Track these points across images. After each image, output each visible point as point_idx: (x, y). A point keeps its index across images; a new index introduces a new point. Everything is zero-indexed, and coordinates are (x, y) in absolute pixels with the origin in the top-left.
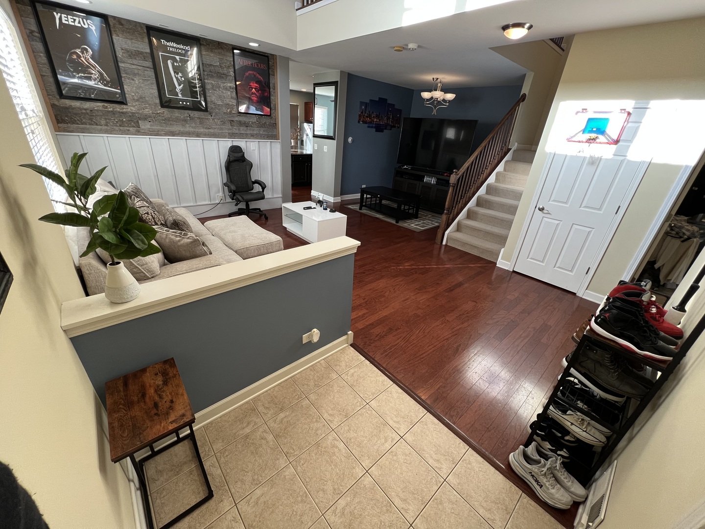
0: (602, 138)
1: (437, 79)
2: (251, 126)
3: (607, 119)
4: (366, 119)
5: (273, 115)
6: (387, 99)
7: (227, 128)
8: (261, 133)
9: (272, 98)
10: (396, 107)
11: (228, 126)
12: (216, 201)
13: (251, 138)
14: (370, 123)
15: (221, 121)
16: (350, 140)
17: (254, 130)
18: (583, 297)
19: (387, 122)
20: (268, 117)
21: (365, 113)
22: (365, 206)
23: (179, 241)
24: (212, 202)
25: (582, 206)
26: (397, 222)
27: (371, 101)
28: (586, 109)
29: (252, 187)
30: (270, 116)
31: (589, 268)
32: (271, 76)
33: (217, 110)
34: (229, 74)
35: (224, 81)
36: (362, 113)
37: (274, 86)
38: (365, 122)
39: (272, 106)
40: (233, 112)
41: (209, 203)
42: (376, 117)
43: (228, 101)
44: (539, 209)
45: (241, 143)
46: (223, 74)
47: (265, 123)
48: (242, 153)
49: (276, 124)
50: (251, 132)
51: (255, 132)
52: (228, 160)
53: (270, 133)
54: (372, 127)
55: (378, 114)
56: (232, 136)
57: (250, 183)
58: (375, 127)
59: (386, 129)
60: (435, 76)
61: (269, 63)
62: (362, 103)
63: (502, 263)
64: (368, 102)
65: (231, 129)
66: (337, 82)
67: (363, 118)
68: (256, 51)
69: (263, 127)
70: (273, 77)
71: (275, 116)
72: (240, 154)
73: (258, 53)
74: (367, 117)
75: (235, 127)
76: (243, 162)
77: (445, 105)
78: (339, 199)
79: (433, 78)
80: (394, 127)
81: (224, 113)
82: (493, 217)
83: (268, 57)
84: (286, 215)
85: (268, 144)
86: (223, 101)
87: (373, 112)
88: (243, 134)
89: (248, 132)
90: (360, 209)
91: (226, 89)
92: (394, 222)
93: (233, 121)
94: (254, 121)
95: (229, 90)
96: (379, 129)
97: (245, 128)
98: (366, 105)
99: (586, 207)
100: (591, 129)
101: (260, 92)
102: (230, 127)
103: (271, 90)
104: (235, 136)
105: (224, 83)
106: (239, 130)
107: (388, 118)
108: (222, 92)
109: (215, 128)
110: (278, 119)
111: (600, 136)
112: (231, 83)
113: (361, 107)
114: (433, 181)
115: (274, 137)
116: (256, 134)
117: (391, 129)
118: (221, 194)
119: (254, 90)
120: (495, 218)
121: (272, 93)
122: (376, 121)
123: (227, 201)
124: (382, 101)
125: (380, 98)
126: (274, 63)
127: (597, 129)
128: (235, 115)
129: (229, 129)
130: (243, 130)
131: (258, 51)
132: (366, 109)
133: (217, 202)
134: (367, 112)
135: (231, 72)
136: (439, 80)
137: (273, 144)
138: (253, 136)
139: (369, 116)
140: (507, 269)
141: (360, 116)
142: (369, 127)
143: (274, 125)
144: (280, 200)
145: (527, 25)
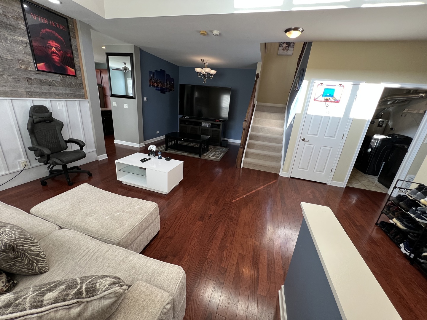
0: (332, 99)
1: (204, 60)
2: (55, 85)
3: (334, 89)
4: (154, 84)
5: (79, 76)
6: (165, 71)
7: (23, 86)
8: (67, 92)
9: (75, 59)
10: (171, 77)
11: (25, 84)
12: (17, 168)
13: (57, 97)
14: (157, 87)
15: (14, 78)
16: (145, 99)
17: (58, 89)
18: (331, 185)
19: (167, 86)
20: (73, 77)
21: (153, 79)
22: (169, 147)
23: (80, 314)
24: (11, 171)
25: (325, 136)
26: (200, 157)
27: (156, 71)
28: (322, 84)
29: (65, 146)
30: (75, 76)
31: (332, 169)
32: (72, 38)
33: (5, 65)
34: (19, 27)
35: (12, 33)
36: (151, 79)
37: (77, 49)
38: (154, 86)
39: (76, 67)
40: (30, 69)
41: (7, 172)
42: (160, 83)
43: (20, 56)
44: (303, 140)
45: (45, 102)
46: (10, 25)
47: (71, 83)
48: (49, 113)
49: (82, 84)
50: (56, 91)
51: (60, 92)
52: (32, 121)
53: (78, 93)
54: (158, 90)
55: (161, 81)
56: (31, 95)
57: (63, 143)
58: (160, 90)
59: (167, 91)
60: (203, 58)
61: (68, 26)
62: (150, 72)
63: (283, 174)
64: (154, 71)
65: (29, 88)
66: (132, 54)
67: (152, 83)
68: (52, 10)
69: (68, 87)
70: (74, 39)
71: (81, 77)
72: (47, 115)
73: (55, 12)
74: (155, 82)
75: (33, 86)
76: (50, 122)
77: (211, 77)
78: (143, 145)
79: (201, 60)
80: (171, 90)
81: (17, 69)
82: (264, 146)
83: (67, 19)
84: (120, 170)
85: (77, 103)
86: (14, 55)
87: (158, 79)
88: (46, 93)
89: (52, 91)
90: (166, 150)
91: (17, 42)
92: (198, 157)
93: (30, 79)
94: (57, 80)
95: (21, 45)
96: (163, 91)
97: (48, 87)
98: (153, 73)
99: (327, 136)
100: (326, 94)
101: (61, 52)
102: (28, 86)
103: (74, 51)
104: (35, 95)
105: (13, 35)
106: (40, 88)
107: (167, 84)
108: (12, 46)
109: (6, 86)
110: (84, 80)
111: (331, 98)
112: (22, 36)
113: (150, 75)
114: (208, 125)
115: (82, 96)
116: (62, 93)
117: (169, 92)
118: (23, 159)
119: (54, 48)
120: (266, 146)
121: (75, 55)
122: (160, 86)
123: (33, 165)
124: (162, 72)
125: (161, 70)
126: (74, 26)
127: (329, 94)
128: (33, 72)
129: (26, 88)
130: (45, 89)
131: (54, 11)
132: (153, 77)
133: (19, 169)
134: (154, 79)
135: (22, 25)
136: (205, 62)
137: (81, 103)
138: (58, 95)
139: (156, 82)
140: (287, 177)
141: (150, 81)
142: (156, 90)
143: (81, 85)
144: (95, 153)
145: (301, 30)
